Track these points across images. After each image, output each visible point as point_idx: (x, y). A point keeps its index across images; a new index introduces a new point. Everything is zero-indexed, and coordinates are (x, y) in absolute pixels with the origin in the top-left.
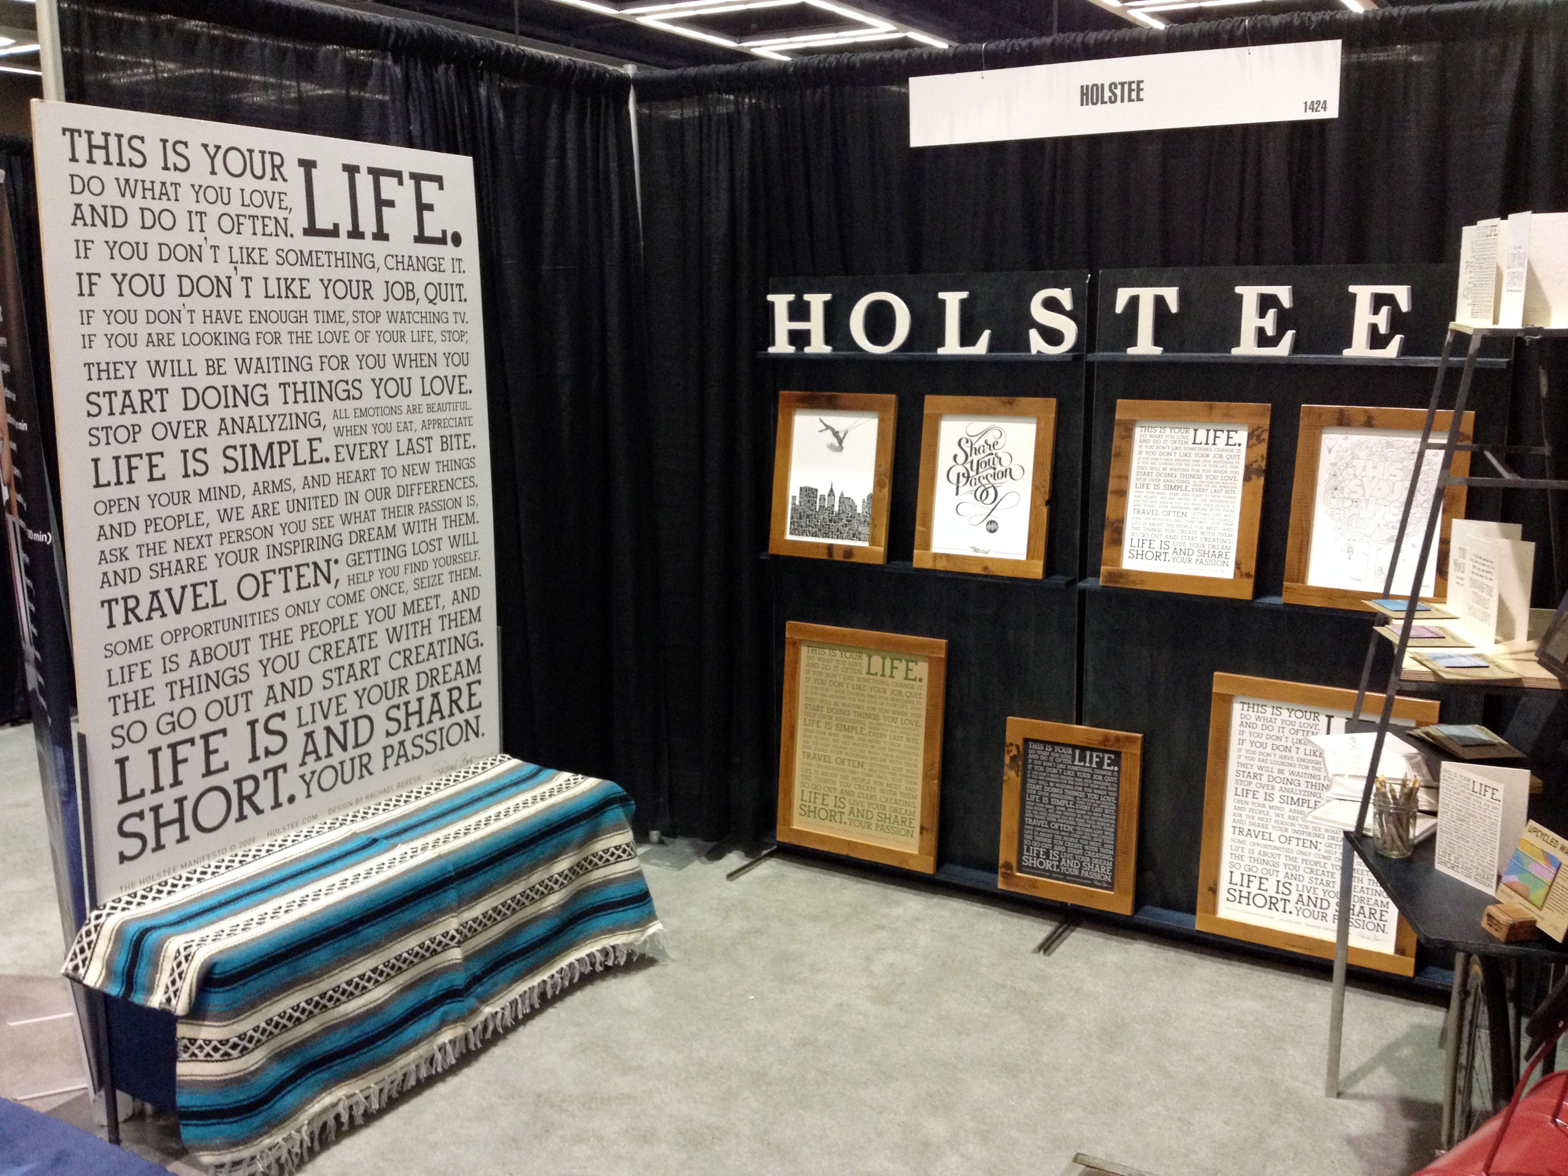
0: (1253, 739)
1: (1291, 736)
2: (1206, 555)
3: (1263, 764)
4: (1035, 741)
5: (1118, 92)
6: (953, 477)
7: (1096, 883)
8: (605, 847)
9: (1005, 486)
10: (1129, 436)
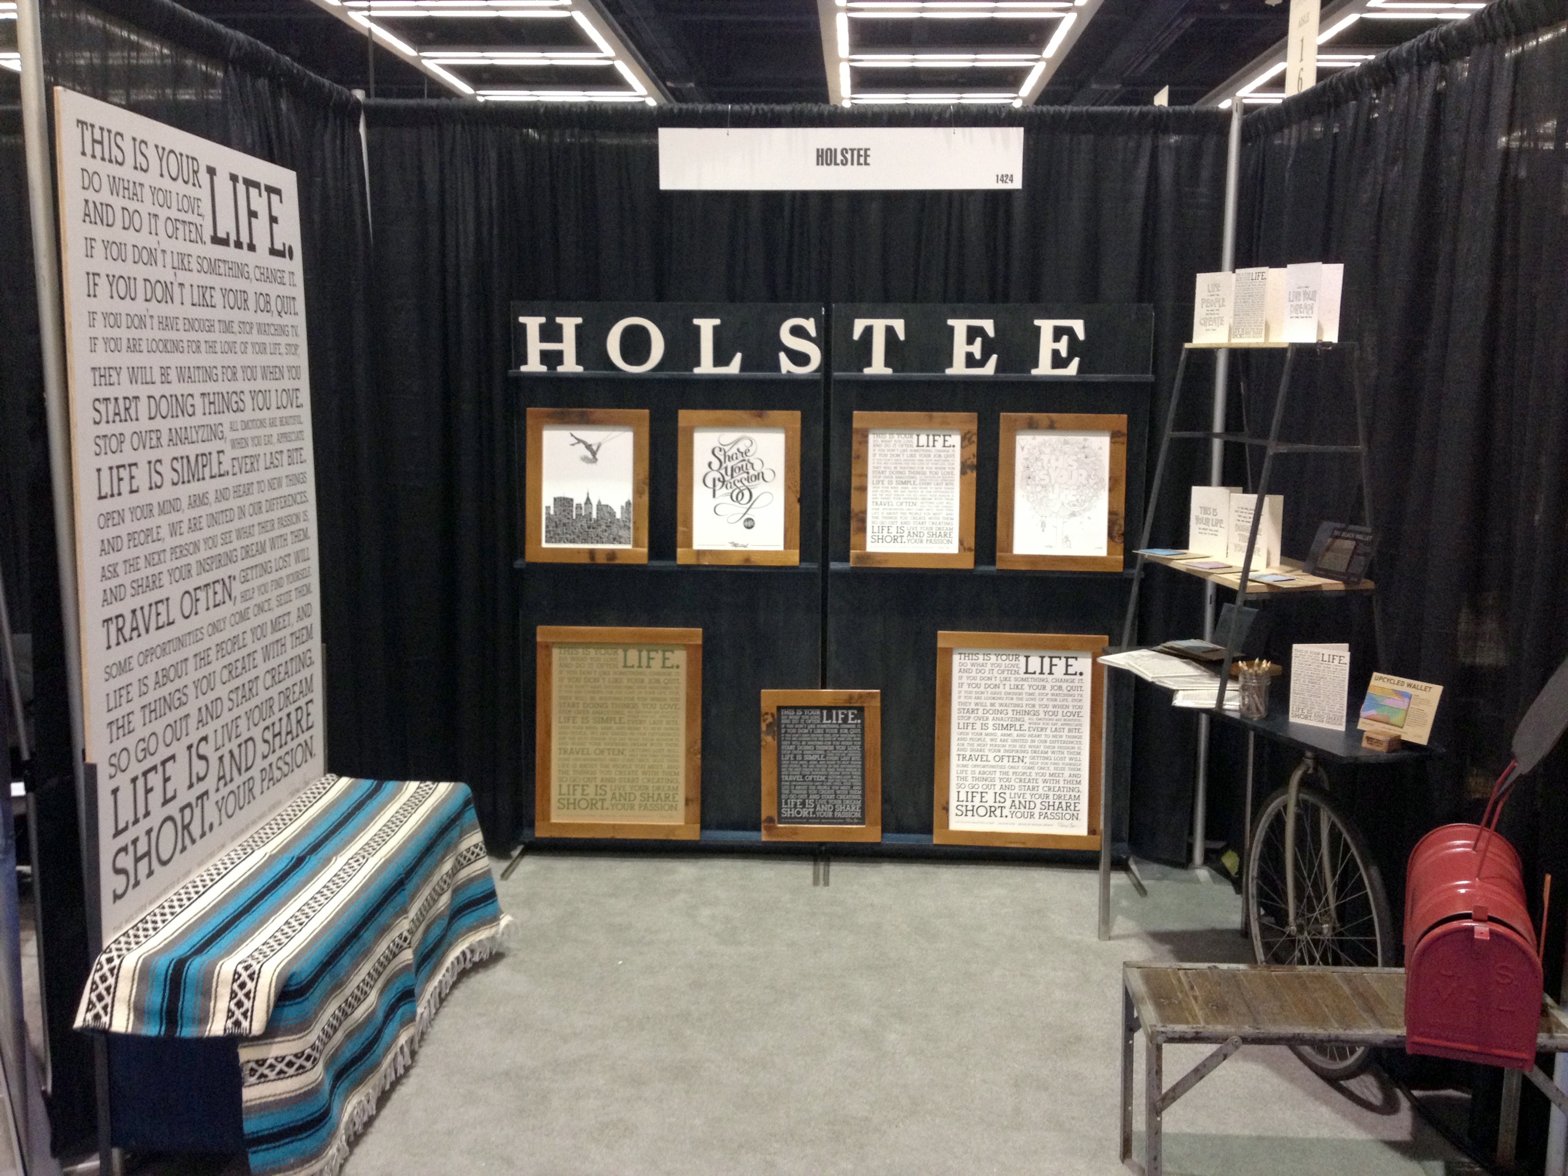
0: (969, 682)
1: (998, 676)
2: (933, 536)
3: (978, 701)
4: (786, 708)
5: (849, 156)
6: (709, 482)
7: (848, 820)
8: (467, 847)
9: (758, 488)
10: (865, 442)
